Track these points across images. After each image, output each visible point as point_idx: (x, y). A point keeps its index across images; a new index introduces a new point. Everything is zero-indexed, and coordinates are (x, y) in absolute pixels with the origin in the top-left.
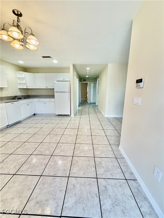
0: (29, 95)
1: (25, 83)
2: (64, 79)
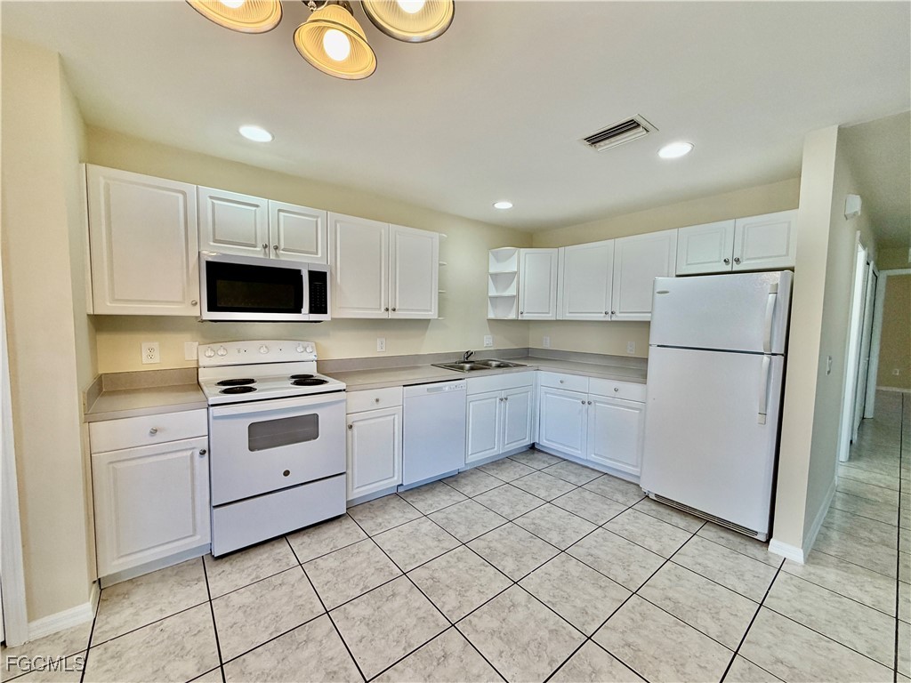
0: (527, 349)
1: (514, 297)
2: (738, 261)
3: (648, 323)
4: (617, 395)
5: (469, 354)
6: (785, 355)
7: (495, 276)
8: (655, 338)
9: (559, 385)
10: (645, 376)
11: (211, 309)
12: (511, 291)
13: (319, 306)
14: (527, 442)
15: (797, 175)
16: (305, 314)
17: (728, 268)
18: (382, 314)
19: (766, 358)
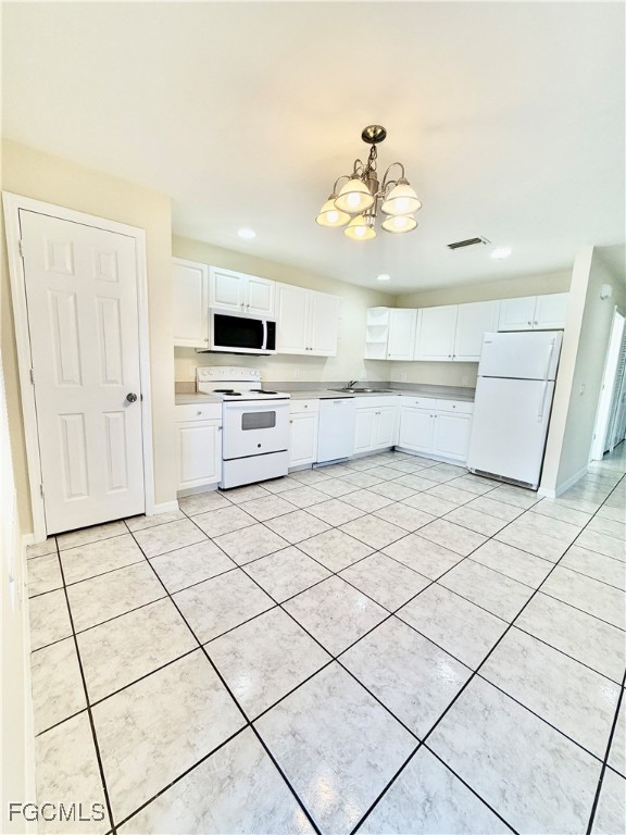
0: (389, 383)
1: (383, 343)
2: (536, 323)
3: (478, 363)
4: (455, 410)
5: (352, 383)
6: (555, 381)
7: (370, 328)
8: (481, 372)
9: (415, 405)
10: (473, 398)
11: (216, 344)
12: (383, 339)
13: (271, 346)
14: (391, 445)
15: (571, 269)
16: (263, 350)
17: (531, 328)
18: (303, 352)
19: (544, 383)
